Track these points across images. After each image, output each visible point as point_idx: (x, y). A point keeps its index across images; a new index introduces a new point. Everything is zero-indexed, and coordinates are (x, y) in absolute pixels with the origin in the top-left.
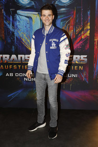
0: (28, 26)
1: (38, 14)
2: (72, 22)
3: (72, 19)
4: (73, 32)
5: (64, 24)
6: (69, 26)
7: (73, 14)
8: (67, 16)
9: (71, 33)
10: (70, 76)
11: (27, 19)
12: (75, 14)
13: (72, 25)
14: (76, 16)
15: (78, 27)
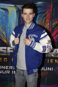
0: (4, 18)
1: (15, 6)
2: (48, 15)
3: (49, 12)
4: (50, 25)
5: (40, 17)
6: (45, 19)
7: (50, 8)
8: (43, 9)
9: (47, 26)
10: (45, 69)
11: (3, 11)
12: (51, 8)
13: (48, 19)
14: (53, 10)
15: (54, 20)
